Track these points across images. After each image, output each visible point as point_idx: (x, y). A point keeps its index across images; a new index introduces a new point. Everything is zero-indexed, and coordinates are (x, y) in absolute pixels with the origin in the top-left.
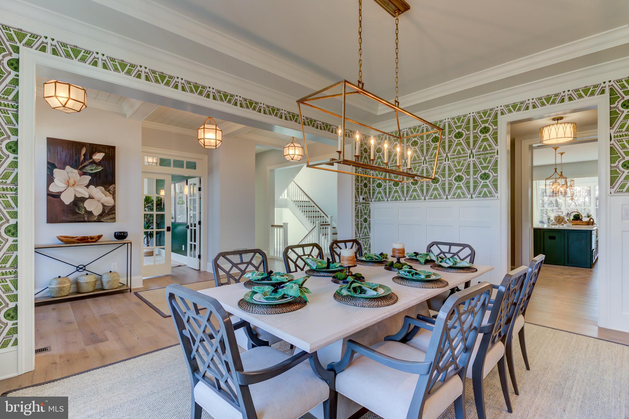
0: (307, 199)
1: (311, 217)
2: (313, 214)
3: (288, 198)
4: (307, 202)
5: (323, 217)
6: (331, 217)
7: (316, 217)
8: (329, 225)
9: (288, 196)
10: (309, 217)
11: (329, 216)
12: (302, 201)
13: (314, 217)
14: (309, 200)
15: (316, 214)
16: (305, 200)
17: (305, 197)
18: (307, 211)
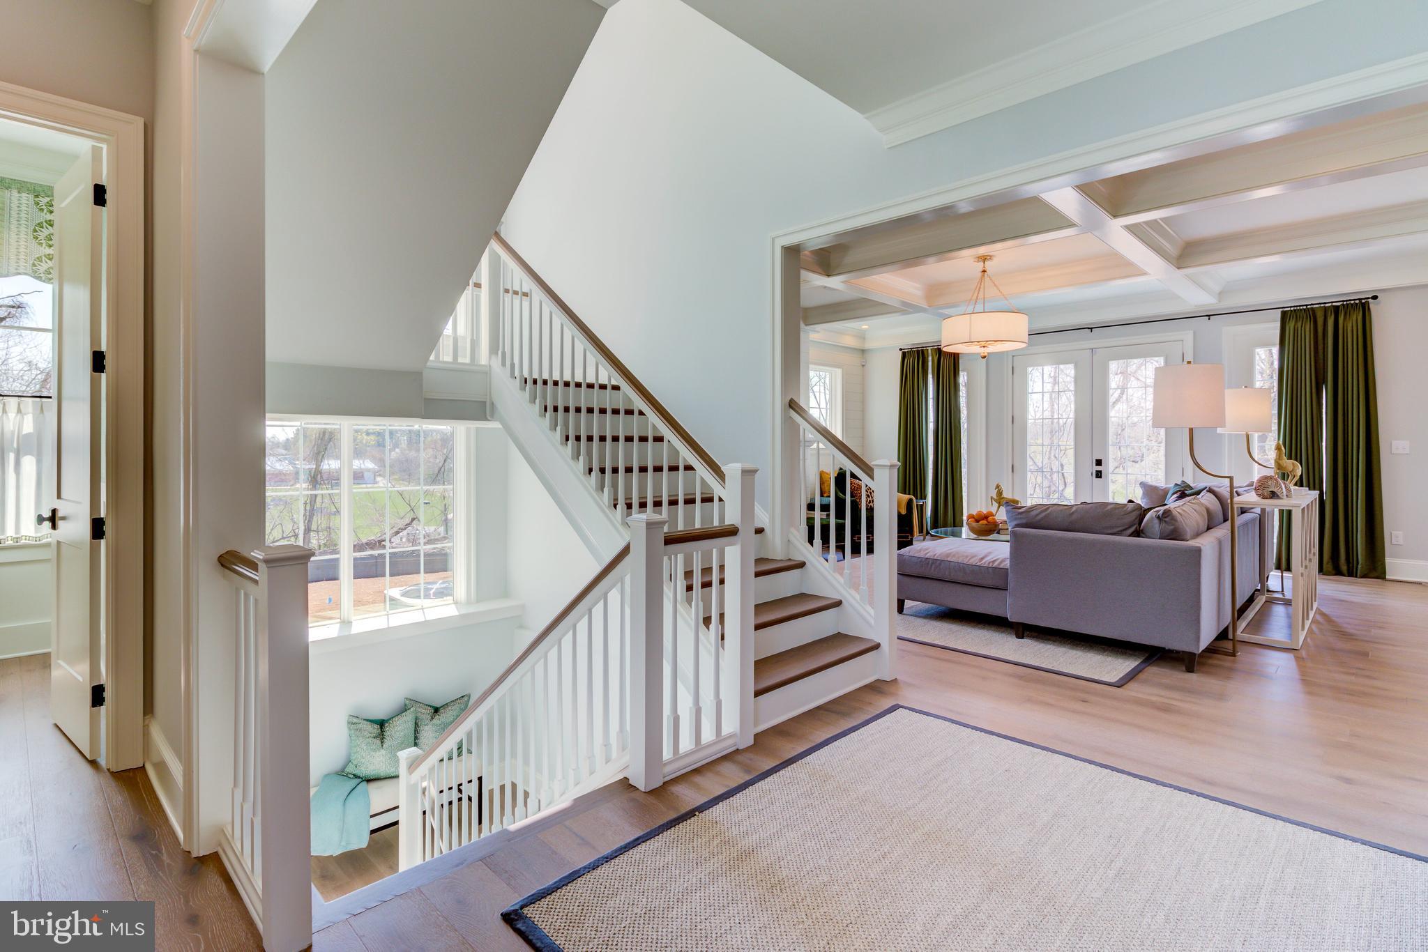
0: (606, 375)
1: (615, 470)
2: (628, 455)
3: (496, 363)
4: (603, 387)
5: (689, 468)
6: (748, 473)
7: (643, 469)
8: (732, 532)
9: (494, 348)
10: (603, 471)
11: (732, 470)
12: (578, 385)
13: (629, 470)
14: (617, 380)
15: (642, 455)
16: (590, 379)
17: (593, 357)
18: (590, 438)
